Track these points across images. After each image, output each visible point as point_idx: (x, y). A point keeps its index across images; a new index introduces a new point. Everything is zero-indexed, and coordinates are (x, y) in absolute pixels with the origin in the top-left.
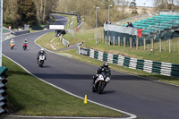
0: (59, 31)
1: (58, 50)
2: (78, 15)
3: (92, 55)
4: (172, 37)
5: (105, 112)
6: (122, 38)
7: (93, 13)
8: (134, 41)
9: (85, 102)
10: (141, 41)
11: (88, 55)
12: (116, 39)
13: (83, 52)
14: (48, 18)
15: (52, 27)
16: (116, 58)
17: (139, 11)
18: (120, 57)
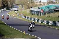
0: (16, 10)
1: (15, 17)
2: (22, 5)
4: (53, 12)
5: (31, 37)
6: (36, 13)
7: (27, 4)
8: (40, 14)
9: (24, 33)
10: (43, 14)
11: (25, 18)
12: (35, 13)
13: (24, 17)
14: (12, 6)
15: (13, 9)
17: (42, 4)
18: (36, 19)
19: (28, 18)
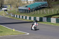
0: (5, 10)
1: (5, 16)
3: (15, 16)
4: (39, 9)
5: (20, 33)
8: (28, 11)
9: (14, 31)
10: (30, 11)
11: (14, 16)
14: (1, 6)
15: (3, 9)
16: (23, 17)
17: (29, 2)
18: (24, 16)
19: (17, 16)
